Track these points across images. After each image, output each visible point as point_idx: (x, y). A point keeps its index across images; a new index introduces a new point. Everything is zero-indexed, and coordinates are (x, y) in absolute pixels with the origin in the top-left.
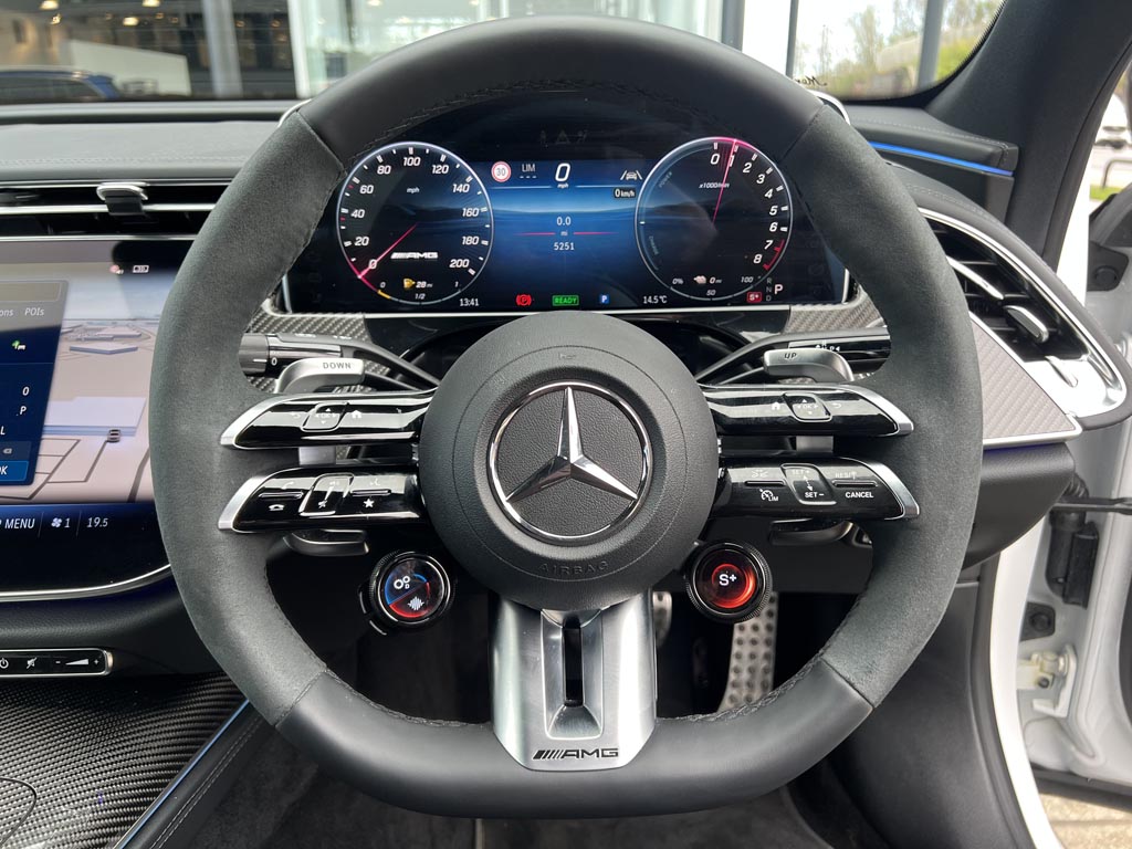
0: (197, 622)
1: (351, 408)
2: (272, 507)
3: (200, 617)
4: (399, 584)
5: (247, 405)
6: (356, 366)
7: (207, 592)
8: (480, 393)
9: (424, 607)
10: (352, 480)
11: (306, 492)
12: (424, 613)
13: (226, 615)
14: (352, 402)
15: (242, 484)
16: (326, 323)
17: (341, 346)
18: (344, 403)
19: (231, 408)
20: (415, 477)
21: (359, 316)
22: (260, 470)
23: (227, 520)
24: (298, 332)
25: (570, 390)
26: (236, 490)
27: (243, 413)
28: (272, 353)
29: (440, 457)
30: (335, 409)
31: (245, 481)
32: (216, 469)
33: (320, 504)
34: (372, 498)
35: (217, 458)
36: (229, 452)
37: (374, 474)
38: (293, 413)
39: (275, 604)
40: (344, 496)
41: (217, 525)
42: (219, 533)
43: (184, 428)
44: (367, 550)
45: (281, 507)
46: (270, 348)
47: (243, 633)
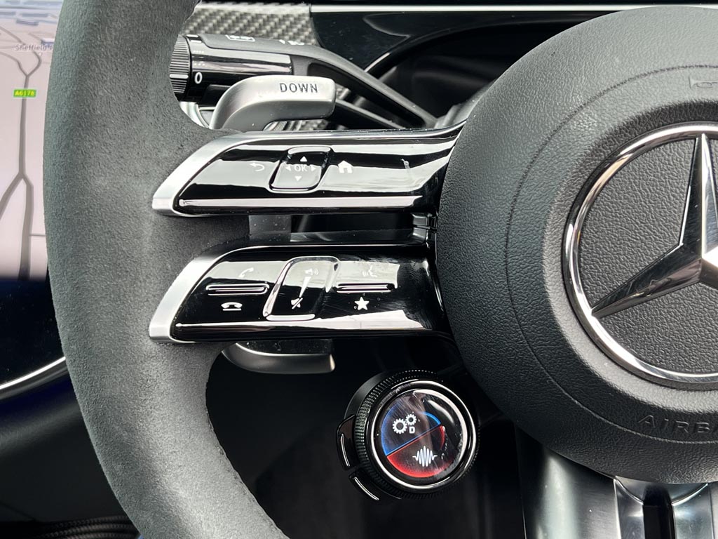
0: (113, 475)
1: (336, 158)
2: (225, 306)
3: (118, 467)
4: (400, 426)
5: (187, 149)
6: (324, 90)
7: (131, 430)
8: (554, 139)
9: (436, 463)
10: (336, 267)
11: (272, 285)
12: (438, 472)
13: (158, 465)
14: (338, 149)
15: (181, 269)
16: (266, 22)
17: (291, 56)
18: (325, 149)
19: (165, 153)
20: (426, 264)
21: (303, 9)
22: (204, 248)
23: (162, 323)
24: (226, 32)
25: (704, 137)
26: (174, 277)
27: (182, 161)
28: (195, 65)
29: (482, 239)
30: (314, 158)
31: (185, 263)
32: (147, 247)
33: (293, 302)
34: (367, 297)
35: (148, 230)
36: (165, 220)
37: (367, 259)
38: (254, 163)
39: (220, 449)
40: (327, 291)
41: (147, 330)
42: (150, 342)
43: (101, 182)
44: (333, 366)
45: (239, 305)
46: (193, 58)
47: (182, 493)
